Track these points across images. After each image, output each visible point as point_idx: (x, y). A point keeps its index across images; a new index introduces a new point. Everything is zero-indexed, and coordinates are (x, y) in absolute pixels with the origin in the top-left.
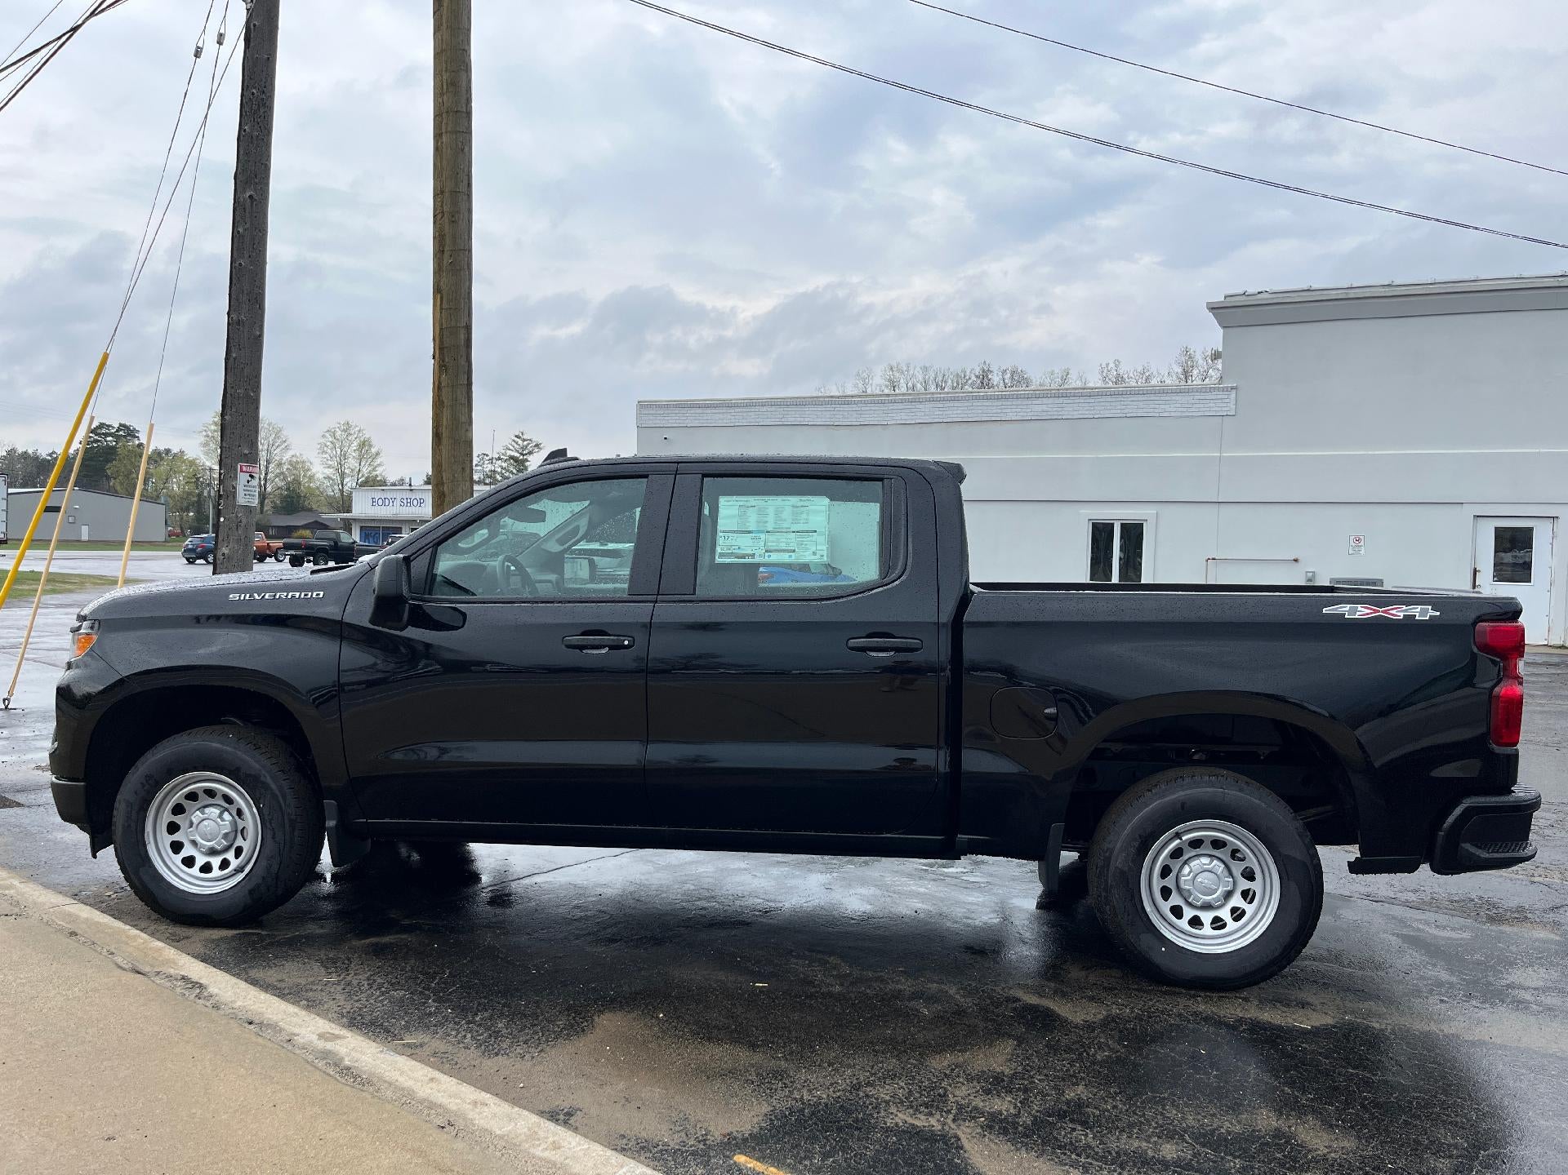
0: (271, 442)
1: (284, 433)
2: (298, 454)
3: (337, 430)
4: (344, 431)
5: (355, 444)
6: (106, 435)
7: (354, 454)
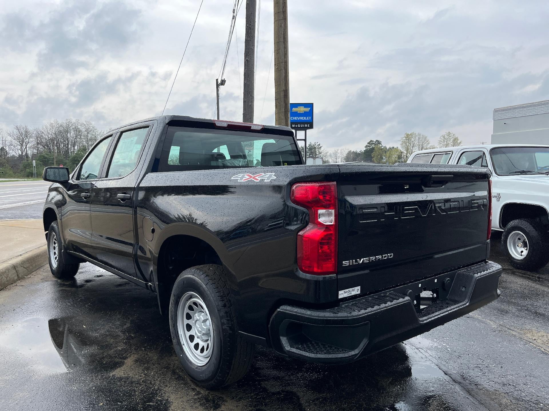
0: (423, 142)
1: (428, 138)
2: (433, 145)
3: (446, 135)
4: (448, 135)
5: (452, 140)
6: (372, 144)
7: (451, 143)
